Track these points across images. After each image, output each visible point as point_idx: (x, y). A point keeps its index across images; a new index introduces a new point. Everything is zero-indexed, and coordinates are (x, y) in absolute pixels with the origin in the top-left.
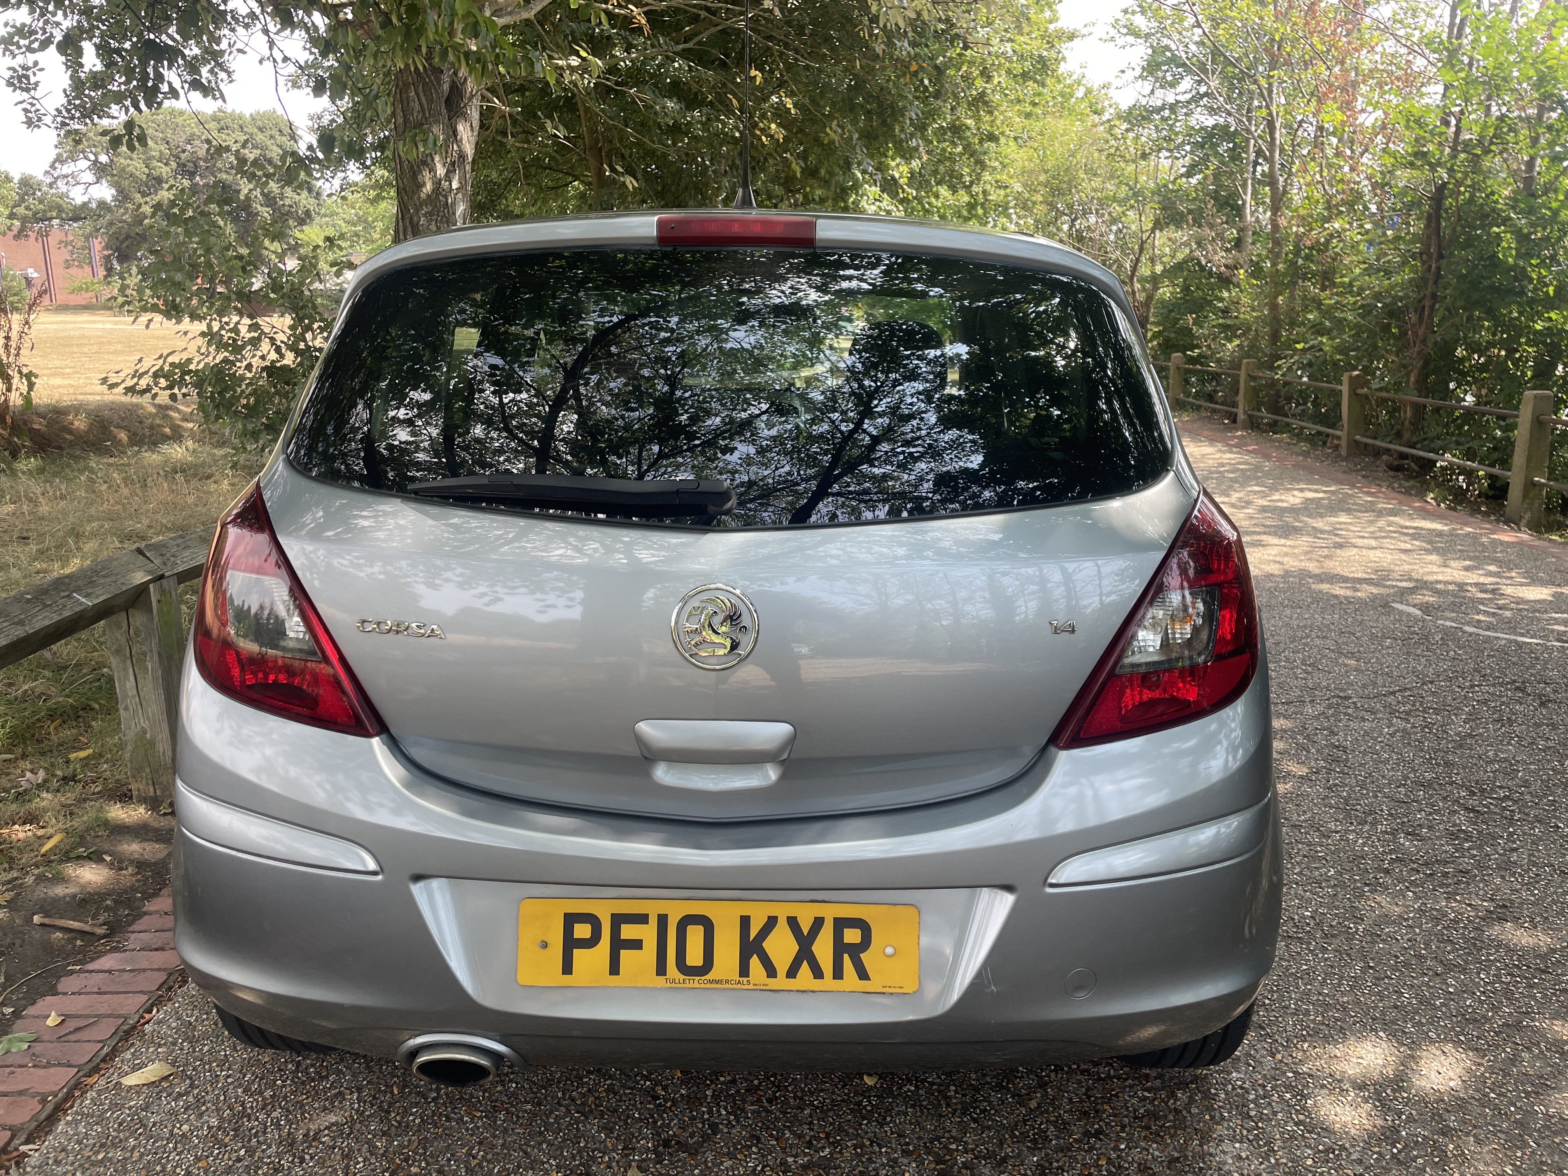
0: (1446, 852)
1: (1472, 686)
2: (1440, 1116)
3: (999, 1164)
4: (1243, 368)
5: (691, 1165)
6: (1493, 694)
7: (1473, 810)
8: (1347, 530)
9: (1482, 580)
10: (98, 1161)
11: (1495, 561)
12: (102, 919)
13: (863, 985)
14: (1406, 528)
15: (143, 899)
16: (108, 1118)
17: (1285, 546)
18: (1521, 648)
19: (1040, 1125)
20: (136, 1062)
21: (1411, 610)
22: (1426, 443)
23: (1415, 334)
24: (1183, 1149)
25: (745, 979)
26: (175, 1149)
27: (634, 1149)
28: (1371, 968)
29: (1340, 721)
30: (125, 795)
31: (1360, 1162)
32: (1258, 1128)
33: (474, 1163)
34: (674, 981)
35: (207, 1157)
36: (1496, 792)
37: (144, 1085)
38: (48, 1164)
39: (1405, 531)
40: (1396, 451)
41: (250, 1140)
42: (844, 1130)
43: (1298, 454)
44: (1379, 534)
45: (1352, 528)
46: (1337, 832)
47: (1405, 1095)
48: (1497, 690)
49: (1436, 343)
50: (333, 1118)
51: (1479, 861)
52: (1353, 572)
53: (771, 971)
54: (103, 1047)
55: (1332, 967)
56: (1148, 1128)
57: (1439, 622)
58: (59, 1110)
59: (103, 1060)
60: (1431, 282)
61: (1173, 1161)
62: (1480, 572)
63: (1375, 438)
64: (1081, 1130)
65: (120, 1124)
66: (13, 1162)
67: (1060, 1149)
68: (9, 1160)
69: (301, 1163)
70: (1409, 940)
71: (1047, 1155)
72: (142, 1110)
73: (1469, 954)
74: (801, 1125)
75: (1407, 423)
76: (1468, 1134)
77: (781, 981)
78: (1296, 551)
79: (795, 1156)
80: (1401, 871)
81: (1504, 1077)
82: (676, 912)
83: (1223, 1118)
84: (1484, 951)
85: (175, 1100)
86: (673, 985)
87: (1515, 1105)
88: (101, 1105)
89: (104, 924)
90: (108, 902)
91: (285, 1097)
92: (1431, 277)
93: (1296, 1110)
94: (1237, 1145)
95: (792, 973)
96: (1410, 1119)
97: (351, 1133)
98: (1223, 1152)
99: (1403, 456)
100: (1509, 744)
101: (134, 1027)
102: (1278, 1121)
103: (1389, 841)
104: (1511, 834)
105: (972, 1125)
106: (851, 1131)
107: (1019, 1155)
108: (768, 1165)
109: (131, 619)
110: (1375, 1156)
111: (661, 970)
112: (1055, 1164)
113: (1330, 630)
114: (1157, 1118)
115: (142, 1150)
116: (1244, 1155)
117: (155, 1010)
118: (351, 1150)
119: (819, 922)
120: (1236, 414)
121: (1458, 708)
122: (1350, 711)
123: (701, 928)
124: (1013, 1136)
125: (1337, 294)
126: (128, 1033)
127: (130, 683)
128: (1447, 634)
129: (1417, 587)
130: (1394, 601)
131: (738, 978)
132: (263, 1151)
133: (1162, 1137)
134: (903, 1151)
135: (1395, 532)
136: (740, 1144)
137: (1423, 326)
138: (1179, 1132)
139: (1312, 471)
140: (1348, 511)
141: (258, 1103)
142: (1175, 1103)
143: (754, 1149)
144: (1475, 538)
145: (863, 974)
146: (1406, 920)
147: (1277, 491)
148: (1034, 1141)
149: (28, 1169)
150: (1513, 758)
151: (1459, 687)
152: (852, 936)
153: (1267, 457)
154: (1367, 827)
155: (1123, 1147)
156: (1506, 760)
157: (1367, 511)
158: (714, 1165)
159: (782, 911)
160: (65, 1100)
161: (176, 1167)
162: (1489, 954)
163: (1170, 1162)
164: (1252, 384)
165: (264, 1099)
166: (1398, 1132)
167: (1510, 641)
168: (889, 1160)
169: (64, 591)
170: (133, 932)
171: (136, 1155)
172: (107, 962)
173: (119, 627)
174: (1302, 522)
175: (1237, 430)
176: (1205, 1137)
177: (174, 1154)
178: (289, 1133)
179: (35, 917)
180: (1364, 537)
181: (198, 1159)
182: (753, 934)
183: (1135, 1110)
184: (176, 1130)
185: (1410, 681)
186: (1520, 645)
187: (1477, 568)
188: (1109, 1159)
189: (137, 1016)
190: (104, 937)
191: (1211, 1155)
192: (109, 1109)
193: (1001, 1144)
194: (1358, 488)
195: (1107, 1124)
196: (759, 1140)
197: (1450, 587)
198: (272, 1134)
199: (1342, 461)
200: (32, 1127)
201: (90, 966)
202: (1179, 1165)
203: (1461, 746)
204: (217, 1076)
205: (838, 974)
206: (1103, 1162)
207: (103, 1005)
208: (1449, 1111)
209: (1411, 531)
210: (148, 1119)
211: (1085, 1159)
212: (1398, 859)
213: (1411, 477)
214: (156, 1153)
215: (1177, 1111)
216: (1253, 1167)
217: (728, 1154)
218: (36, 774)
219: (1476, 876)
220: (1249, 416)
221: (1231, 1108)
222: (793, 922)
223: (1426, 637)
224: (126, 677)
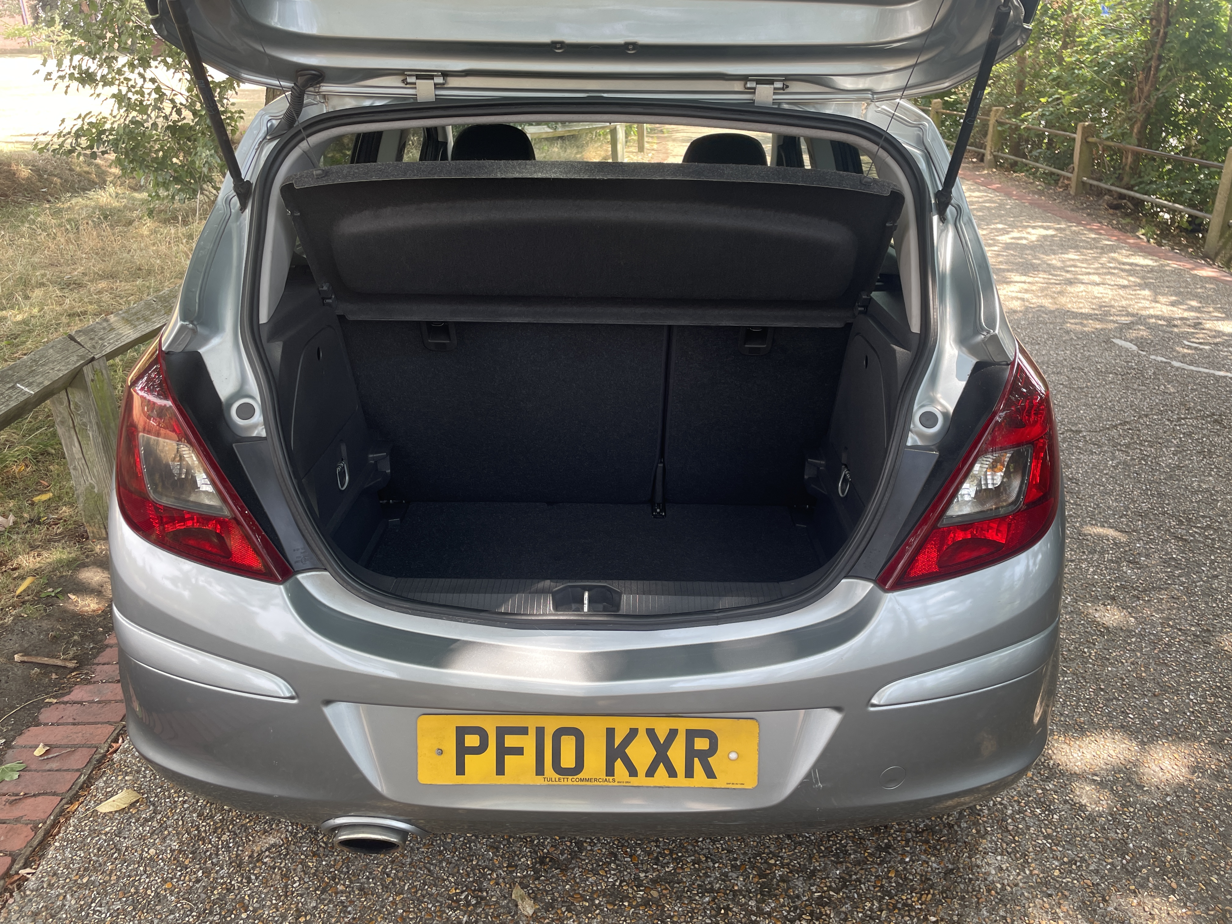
0: (1161, 579)
1: (1179, 419)
2: (1159, 829)
3: (810, 878)
4: (992, 113)
5: (563, 881)
6: (1197, 427)
7: (1181, 539)
8: (1075, 266)
9: (1186, 314)
10: (83, 884)
11: (1196, 296)
12: (71, 653)
13: (711, 783)
14: (1124, 264)
15: (104, 633)
16: (89, 844)
17: (1024, 282)
18: (1218, 381)
19: (841, 841)
20: (108, 790)
21: (1128, 345)
22: (1142, 186)
23: (1141, 90)
24: (955, 861)
25: (611, 778)
26: (145, 871)
27: (516, 866)
28: (1102, 690)
29: (1072, 455)
30: (83, 536)
31: (1097, 872)
32: (1014, 841)
33: (388, 880)
34: (551, 780)
35: (172, 879)
36: (1200, 522)
37: (116, 812)
38: (43, 887)
39: (1123, 267)
40: (1116, 192)
41: (206, 862)
42: (684, 847)
43: (1034, 193)
44: (1101, 271)
45: (1079, 264)
46: (1072, 561)
47: (1132, 810)
48: (1199, 423)
49: (1158, 99)
50: (272, 840)
51: (1187, 588)
52: (1081, 308)
53: (633, 772)
54: (80, 775)
55: (1071, 689)
56: (927, 842)
57: (1153, 357)
58: (49, 835)
59: (81, 788)
60: (1158, 45)
61: (948, 872)
62: (1185, 307)
63: (1100, 180)
64: (874, 845)
65: (99, 850)
66: (15, 885)
67: (857, 863)
68: (12, 884)
69: (248, 883)
70: (1132, 663)
71: (847, 868)
72: (116, 836)
73: (1180, 676)
74: (649, 842)
75: (1127, 168)
76: (1182, 846)
77: (641, 780)
78: (1034, 288)
79: (646, 872)
80: (1124, 597)
81: (1210, 793)
82: (551, 725)
83: (987, 832)
84: (1192, 673)
85: (142, 825)
86: (550, 783)
87: (1219, 819)
88: (82, 831)
89: (73, 658)
90: (76, 637)
91: (232, 821)
92: (1159, 41)
93: (1045, 824)
94: (999, 858)
95: (650, 773)
96: (1136, 832)
97: (287, 854)
98: (988, 864)
99: (1122, 196)
100: (1210, 475)
101: (104, 756)
102: (1031, 834)
103: (1114, 570)
104: (1212, 562)
105: (787, 841)
106: (690, 847)
107: (825, 869)
108: (624, 881)
109: (70, 396)
110: (1109, 867)
111: (540, 770)
112: (854, 877)
113: (1063, 366)
114: (934, 833)
115: (118, 873)
116: (1004, 867)
117: (120, 741)
118: (288, 869)
119: (673, 733)
120: (983, 155)
121: (1168, 441)
122: (1081, 444)
123: (573, 738)
124: (820, 851)
125: (1077, 52)
126: (100, 762)
127: (76, 449)
128: (1160, 368)
129: (1132, 323)
130: (1115, 337)
131: (605, 777)
132: (217, 872)
133: (938, 850)
134: (732, 866)
135: (1114, 268)
136: (602, 861)
137: (1149, 84)
138: (952, 846)
139: (1045, 209)
140: (1076, 248)
141: (210, 826)
142: (947, 819)
143: (613, 866)
144: (1178, 273)
145: (710, 774)
146: (1129, 644)
147: (1017, 227)
148: (837, 855)
149: (28, 892)
150: (1213, 489)
151: (1169, 420)
152: (701, 744)
153: (1009, 195)
154: (1096, 557)
155: (907, 860)
156: (1207, 490)
157: (1091, 249)
158: (582, 881)
159: (642, 724)
160: (53, 826)
161: (147, 889)
162: (1196, 676)
163: (945, 874)
164: (999, 128)
165: (215, 823)
166: (1127, 844)
167: (1209, 375)
168: (722, 874)
169: (8, 382)
170: (98, 664)
171: (114, 878)
172: (78, 693)
173: (61, 403)
174: (1039, 259)
175: (984, 169)
176: (973, 850)
177: (144, 877)
178: (237, 855)
179: (16, 656)
180: (1089, 274)
181: (164, 881)
182: (617, 742)
183: (917, 826)
184: (145, 855)
185: (1130, 417)
186: (1217, 379)
187: (1181, 304)
188: (897, 871)
189: (107, 745)
190: (75, 669)
191: (978, 866)
192: (89, 835)
193: (810, 858)
194: (1084, 225)
195: (894, 839)
196: (615, 856)
197: (1160, 322)
198: (224, 856)
199: (1070, 199)
200: (28, 853)
201: (66, 699)
202: (952, 876)
203: (1171, 477)
204: (175, 802)
205: (689, 773)
206: (892, 875)
207: (77, 735)
208: (1166, 825)
209: (1127, 267)
210: (122, 843)
211: (877, 872)
212: (1123, 587)
213: (1127, 215)
214: (130, 876)
215: (951, 826)
216: (1011, 878)
217: (592, 870)
218: (7, 518)
219: (1185, 602)
220: (994, 156)
221: (993, 822)
222: (651, 733)
223: (1141, 372)
224: (72, 444)
